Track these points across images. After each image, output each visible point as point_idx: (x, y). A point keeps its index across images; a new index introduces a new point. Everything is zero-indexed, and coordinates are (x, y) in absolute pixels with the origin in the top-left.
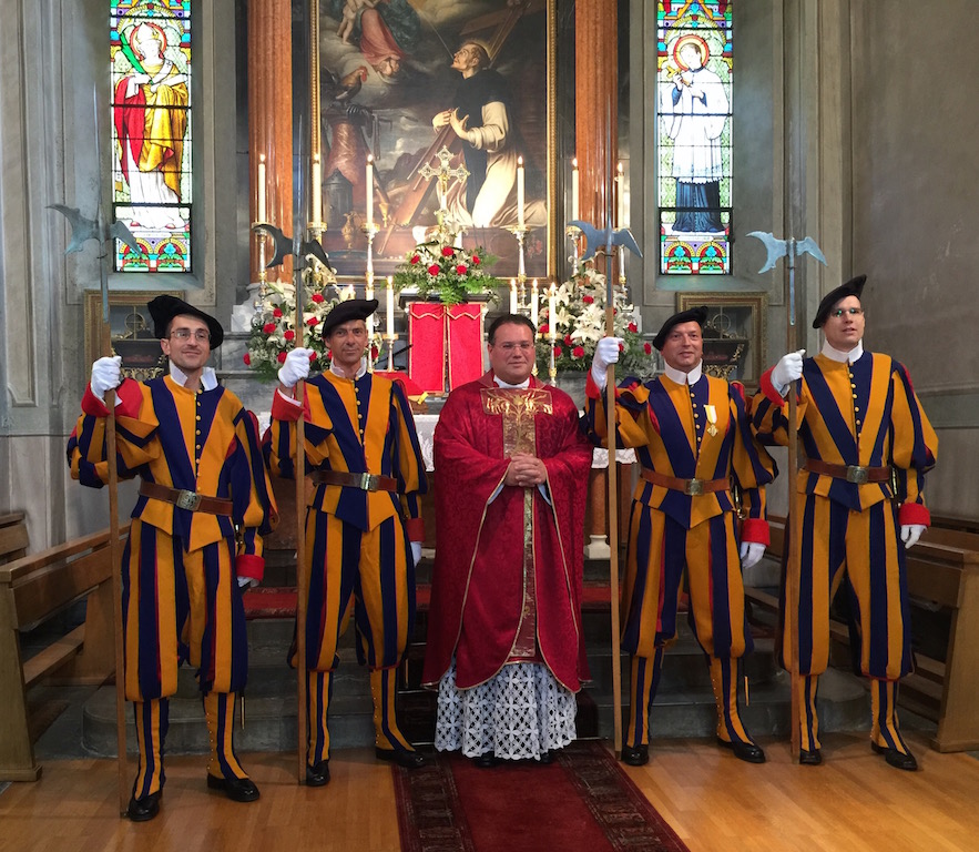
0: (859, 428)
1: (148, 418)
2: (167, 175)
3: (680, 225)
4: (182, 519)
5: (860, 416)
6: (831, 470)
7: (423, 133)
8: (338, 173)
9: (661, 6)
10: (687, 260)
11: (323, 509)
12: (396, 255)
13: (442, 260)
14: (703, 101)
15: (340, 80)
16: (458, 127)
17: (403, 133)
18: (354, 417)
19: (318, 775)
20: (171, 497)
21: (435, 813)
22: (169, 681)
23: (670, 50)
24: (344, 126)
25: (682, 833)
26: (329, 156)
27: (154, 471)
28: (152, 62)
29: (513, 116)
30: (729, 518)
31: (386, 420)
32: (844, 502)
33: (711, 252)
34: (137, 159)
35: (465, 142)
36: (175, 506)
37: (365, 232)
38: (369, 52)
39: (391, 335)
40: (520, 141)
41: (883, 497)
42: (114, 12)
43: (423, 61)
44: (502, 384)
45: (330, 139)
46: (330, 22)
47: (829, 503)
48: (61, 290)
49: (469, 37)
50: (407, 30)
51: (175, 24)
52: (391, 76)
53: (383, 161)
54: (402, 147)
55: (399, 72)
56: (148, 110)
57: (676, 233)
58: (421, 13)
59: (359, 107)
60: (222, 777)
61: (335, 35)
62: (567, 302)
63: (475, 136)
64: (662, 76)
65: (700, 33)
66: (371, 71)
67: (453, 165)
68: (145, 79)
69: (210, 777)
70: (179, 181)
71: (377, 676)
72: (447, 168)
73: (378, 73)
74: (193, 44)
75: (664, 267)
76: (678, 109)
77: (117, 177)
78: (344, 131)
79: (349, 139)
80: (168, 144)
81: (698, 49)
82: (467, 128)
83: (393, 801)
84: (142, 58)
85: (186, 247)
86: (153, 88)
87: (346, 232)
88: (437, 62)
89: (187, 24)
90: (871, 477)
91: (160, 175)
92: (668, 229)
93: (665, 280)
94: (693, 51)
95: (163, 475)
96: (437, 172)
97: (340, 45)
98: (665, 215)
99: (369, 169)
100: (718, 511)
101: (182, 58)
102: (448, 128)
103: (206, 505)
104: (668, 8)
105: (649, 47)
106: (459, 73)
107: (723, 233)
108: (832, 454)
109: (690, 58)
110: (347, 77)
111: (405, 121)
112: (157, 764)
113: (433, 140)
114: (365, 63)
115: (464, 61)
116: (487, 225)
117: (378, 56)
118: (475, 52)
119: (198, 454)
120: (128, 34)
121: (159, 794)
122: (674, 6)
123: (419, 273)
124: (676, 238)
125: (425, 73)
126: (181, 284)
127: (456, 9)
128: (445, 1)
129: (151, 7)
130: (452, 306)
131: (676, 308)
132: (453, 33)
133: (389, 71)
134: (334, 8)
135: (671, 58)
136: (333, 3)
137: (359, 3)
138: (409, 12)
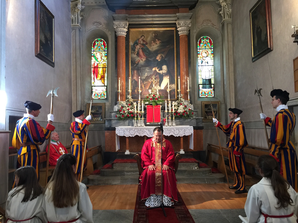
2: (102, 81)
3: (203, 88)
7: (151, 72)
8: (134, 80)
9: (198, 45)
10: (205, 94)
12: (146, 95)
13: (153, 97)
14: (207, 63)
15: (135, 62)
16: (157, 70)
17: (147, 72)
24: (135, 71)
26: (132, 76)
28: (99, 59)
29: (168, 68)
33: (210, 93)
34: (97, 77)
35: (159, 73)
37: (139, 92)
38: (140, 57)
39: (143, 112)
40: (170, 73)
42: (92, 50)
43: (151, 58)
45: (133, 74)
46: (133, 52)
48: (82, 103)
49: (159, 53)
50: (148, 53)
51: (104, 52)
52: (144, 61)
53: (143, 77)
54: (147, 75)
55: (146, 60)
56: (99, 68)
57: (202, 89)
58: (150, 49)
59: (138, 67)
61: (134, 54)
63: (161, 72)
64: (199, 58)
65: (206, 50)
66: (141, 60)
67: (155, 79)
68: (98, 63)
70: (104, 81)
72: (153, 80)
73: (142, 61)
74: (107, 56)
75: (200, 96)
76: (202, 65)
78: (135, 72)
79: (136, 73)
80: (102, 75)
81: (206, 53)
82: (159, 70)
84: (98, 59)
85: (105, 94)
86: (100, 64)
87: (136, 91)
88: (153, 58)
89: (106, 52)
91: (101, 80)
92: (201, 88)
93: (200, 98)
94: (205, 53)
97: (135, 56)
98: (200, 86)
99: (140, 80)
101: (105, 58)
102: (156, 71)
104: (200, 45)
105: (195, 54)
106: (157, 60)
107: (212, 89)
110: (136, 62)
111: (147, 69)
113: (153, 73)
114: (139, 59)
115: (158, 58)
116: (163, 89)
117: (142, 58)
118: (161, 56)
120: (95, 55)
122: (201, 45)
123: (148, 99)
124: (202, 90)
125: (151, 61)
126: (104, 101)
127: (157, 48)
128: (155, 47)
129: (99, 49)
130: (155, 106)
131: (202, 105)
132: (156, 53)
133: (144, 60)
134: (133, 49)
135: (200, 55)
136: (133, 48)
137: (138, 48)
138: (148, 49)
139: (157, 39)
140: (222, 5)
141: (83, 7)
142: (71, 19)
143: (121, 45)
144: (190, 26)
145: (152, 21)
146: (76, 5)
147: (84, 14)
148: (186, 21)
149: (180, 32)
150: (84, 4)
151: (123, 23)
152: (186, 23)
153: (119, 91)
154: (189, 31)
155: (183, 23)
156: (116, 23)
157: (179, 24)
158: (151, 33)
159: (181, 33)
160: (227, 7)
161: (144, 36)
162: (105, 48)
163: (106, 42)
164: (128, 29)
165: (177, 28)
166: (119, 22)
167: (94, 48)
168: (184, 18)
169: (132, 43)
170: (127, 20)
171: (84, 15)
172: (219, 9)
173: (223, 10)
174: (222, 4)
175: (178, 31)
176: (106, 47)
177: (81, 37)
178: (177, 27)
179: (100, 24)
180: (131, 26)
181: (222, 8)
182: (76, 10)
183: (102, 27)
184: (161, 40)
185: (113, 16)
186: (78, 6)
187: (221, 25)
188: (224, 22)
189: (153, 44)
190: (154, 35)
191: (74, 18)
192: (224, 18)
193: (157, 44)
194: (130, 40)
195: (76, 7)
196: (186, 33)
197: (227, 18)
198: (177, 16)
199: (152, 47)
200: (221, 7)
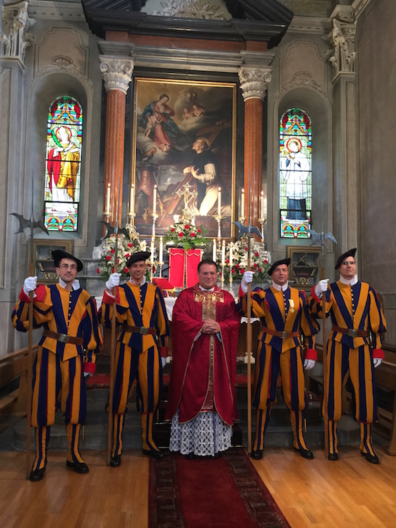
0: (354, 313)
1: (48, 302)
2: (69, 190)
3: (289, 217)
4: (61, 347)
5: (355, 308)
6: (342, 330)
7: (179, 176)
8: (142, 191)
9: (281, 126)
10: (292, 232)
11: (123, 342)
12: (166, 227)
13: (184, 230)
14: (299, 165)
15: (144, 153)
16: (194, 174)
17: (171, 175)
18: (139, 302)
19: (115, 462)
20: (56, 336)
21: (165, 480)
22: (51, 418)
23: (285, 144)
24: (146, 172)
25: (272, 491)
26: (138, 184)
27: (49, 325)
28: (65, 142)
29: (218, 169)
30: (298, 350)
31: (153, 304)
32: (347, 345)
33: (302, 228)
34: (56, 183)
35: (197, 180)
36: (58, 341)
37: (152, 217)
38: (157, 142)
39: (161, 262)
40: (221, 180)
41: (364, 343)
42: (49, 121)
43: (180, 146)
44: (203, 289)
45: (139, 177)
46: (141, 129)
47: (341, 345)
48: (19, 239)
49: (199, 137)
50: (174, 133)
51: (75, 127)
52: (166, 152)
54: (171, 181)
55: (170, 150)
56: (62, 163)
57: (287, 220)
58: (179, 126)
59: (152, 164)
60: (73, 462)
61: (143, 134)
62: (238, 250)
63: (201, 177)
64: (282, 154)
65: (298, 137)
67: (191, 190)
68: (61, 149)
69: (68, 462)
70: (74, 192)
71: (145, 417)
72: (187, 191)
73: (161, 150)
74: (83, 136)
75: (282, 234)
76: (288, 168)
77: (47, 190)
78: (145, 174)
79: (147, 177)
80: (70, 177)
81: (297, 144)
82: (198, 174)
83: (148, 475)
84: (61, 141)
85: (75, 221)
86: (65, 153)
87: (145, 216)
88: (186, 147)
89: (81, 128)
90: (359, 334)
91: (66, 190)
92: (284, 218)
93: (282, 240)
94: (295, 144)
95: (54, 327)
96: (184, 193)
97: (145, 138)
98: (282, 212)
99: (155, 191)
100: (294, 346)
101: (78, 141)
102: (190, 174)
103: (72, 340)
104: (284, 127)
105: (276, 143)
106: (195, 152)
107: (307, 221)
108: (343, 324)
109: (294, 147)
110: (147, 152)
111: (172, 170)
112: (44, 455)
113: (184, 178)
114: (155, 146)
115: (197, 146)
116: (205, 215)
117: (161, 143)
118: (202, 143)
119: (69, 318)
120: (55, 131)
121: (44, 469)
122: (287, 126)
123: (174, 236)
124: (287, 222)
125: (180, 151)
126: (72, 236)
127: (194, 125)
128: (190, 122)
129: (65, 119)
130: (188, 250)
131: (287, 253)
132: (193, 135)
133: (165, 149)
134: (143, 123)
135: (285, 147)
136: (142, 121)
137: (154, 122)
138: (175, 125)
139: (195, 104)
140: (336, 44)
141: (32, 21)
142: (2, 43)
143: (116, 112)
144: (268, 80)
145: (188, 63)
146: (16, 13)
147: (33, 37)
148: (262, 70)
149: (246, 93)
150: (34, 15)
151: (120, 62)
152: (259, 74)
153: (108, 213)
154: (266, 91)
155: (253, 72)
156: (105, 59)
157: (245, 75)
158: (183, 91)
159: (249, 95)
160: (346, 47)
161: (167, 97)
162: (78, 117)
163: (80, 106)
164: (133, 77)
165: (240, 85)
166: (112, 60)
167: (53, 116)
168: (257, 62)
169: (140, 110)
170: (130, 55)
171: (32, 39)
172: (329, 52)
173: (337, 54)
174: (337, 39)
175: (242, 91)
176: (81, 116)
177: (23, 88)
178: (241, 81)
179: (68, 62)
180: (139, 72)
181: (337, 49)
182: (15, 25)
183: (74, 70)
184: (203, 108)
185: (99, 45)
186: (20, 16)
187: (331, 87)
188: (339, 80)
189: (187, 115)
190: (189, 95)
191: (9, 42)
192: (340, 70)
193: (194, 116)
194: (136, 102)
195: (15, 18)
196: (258, 95)
197: (345, 70)
198: (241, 57)
199: (185, 121)
200: (332, 46)
